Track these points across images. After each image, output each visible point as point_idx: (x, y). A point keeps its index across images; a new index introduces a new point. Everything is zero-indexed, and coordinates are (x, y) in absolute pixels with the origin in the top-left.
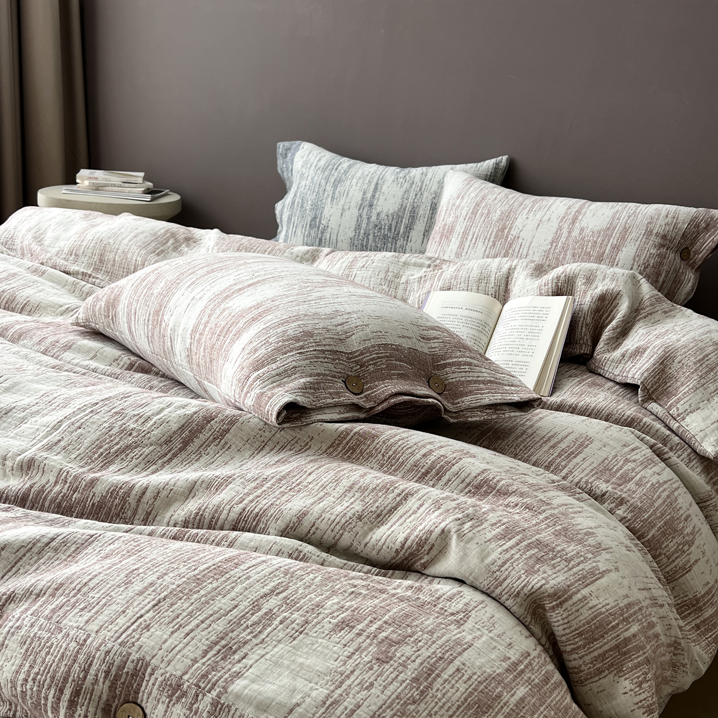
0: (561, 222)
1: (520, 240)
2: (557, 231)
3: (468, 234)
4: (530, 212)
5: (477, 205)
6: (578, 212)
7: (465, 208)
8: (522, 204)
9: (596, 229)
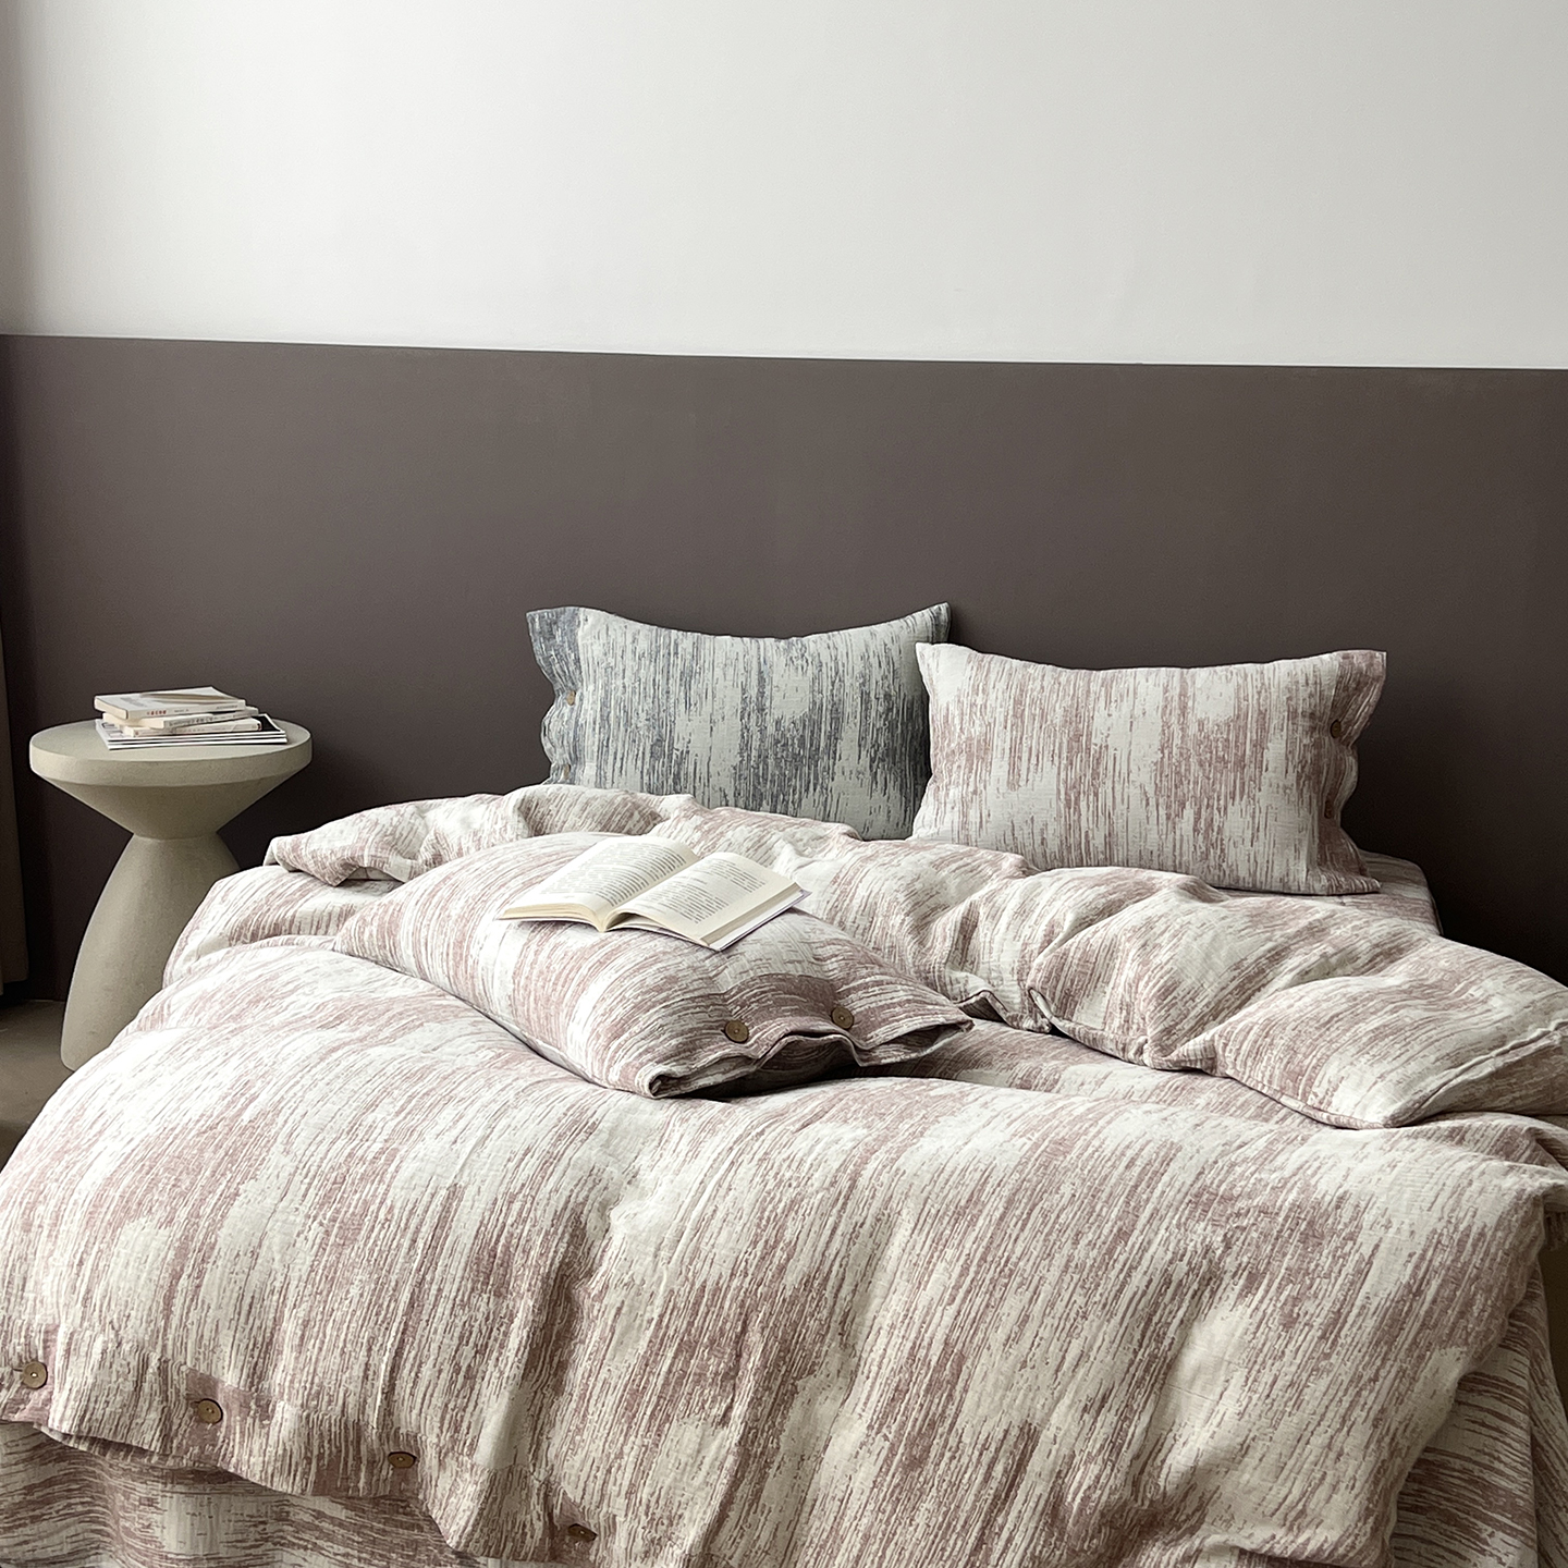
0: (1164, 714)
1: (1111, 751)
2: (1163, 730)
3: (1020, 751)
4: (1108, 703)
5: (1018, 702)
6: (1183, 694)
7: (999, 710)
8: (1088, 691)
9: (1222, 719)
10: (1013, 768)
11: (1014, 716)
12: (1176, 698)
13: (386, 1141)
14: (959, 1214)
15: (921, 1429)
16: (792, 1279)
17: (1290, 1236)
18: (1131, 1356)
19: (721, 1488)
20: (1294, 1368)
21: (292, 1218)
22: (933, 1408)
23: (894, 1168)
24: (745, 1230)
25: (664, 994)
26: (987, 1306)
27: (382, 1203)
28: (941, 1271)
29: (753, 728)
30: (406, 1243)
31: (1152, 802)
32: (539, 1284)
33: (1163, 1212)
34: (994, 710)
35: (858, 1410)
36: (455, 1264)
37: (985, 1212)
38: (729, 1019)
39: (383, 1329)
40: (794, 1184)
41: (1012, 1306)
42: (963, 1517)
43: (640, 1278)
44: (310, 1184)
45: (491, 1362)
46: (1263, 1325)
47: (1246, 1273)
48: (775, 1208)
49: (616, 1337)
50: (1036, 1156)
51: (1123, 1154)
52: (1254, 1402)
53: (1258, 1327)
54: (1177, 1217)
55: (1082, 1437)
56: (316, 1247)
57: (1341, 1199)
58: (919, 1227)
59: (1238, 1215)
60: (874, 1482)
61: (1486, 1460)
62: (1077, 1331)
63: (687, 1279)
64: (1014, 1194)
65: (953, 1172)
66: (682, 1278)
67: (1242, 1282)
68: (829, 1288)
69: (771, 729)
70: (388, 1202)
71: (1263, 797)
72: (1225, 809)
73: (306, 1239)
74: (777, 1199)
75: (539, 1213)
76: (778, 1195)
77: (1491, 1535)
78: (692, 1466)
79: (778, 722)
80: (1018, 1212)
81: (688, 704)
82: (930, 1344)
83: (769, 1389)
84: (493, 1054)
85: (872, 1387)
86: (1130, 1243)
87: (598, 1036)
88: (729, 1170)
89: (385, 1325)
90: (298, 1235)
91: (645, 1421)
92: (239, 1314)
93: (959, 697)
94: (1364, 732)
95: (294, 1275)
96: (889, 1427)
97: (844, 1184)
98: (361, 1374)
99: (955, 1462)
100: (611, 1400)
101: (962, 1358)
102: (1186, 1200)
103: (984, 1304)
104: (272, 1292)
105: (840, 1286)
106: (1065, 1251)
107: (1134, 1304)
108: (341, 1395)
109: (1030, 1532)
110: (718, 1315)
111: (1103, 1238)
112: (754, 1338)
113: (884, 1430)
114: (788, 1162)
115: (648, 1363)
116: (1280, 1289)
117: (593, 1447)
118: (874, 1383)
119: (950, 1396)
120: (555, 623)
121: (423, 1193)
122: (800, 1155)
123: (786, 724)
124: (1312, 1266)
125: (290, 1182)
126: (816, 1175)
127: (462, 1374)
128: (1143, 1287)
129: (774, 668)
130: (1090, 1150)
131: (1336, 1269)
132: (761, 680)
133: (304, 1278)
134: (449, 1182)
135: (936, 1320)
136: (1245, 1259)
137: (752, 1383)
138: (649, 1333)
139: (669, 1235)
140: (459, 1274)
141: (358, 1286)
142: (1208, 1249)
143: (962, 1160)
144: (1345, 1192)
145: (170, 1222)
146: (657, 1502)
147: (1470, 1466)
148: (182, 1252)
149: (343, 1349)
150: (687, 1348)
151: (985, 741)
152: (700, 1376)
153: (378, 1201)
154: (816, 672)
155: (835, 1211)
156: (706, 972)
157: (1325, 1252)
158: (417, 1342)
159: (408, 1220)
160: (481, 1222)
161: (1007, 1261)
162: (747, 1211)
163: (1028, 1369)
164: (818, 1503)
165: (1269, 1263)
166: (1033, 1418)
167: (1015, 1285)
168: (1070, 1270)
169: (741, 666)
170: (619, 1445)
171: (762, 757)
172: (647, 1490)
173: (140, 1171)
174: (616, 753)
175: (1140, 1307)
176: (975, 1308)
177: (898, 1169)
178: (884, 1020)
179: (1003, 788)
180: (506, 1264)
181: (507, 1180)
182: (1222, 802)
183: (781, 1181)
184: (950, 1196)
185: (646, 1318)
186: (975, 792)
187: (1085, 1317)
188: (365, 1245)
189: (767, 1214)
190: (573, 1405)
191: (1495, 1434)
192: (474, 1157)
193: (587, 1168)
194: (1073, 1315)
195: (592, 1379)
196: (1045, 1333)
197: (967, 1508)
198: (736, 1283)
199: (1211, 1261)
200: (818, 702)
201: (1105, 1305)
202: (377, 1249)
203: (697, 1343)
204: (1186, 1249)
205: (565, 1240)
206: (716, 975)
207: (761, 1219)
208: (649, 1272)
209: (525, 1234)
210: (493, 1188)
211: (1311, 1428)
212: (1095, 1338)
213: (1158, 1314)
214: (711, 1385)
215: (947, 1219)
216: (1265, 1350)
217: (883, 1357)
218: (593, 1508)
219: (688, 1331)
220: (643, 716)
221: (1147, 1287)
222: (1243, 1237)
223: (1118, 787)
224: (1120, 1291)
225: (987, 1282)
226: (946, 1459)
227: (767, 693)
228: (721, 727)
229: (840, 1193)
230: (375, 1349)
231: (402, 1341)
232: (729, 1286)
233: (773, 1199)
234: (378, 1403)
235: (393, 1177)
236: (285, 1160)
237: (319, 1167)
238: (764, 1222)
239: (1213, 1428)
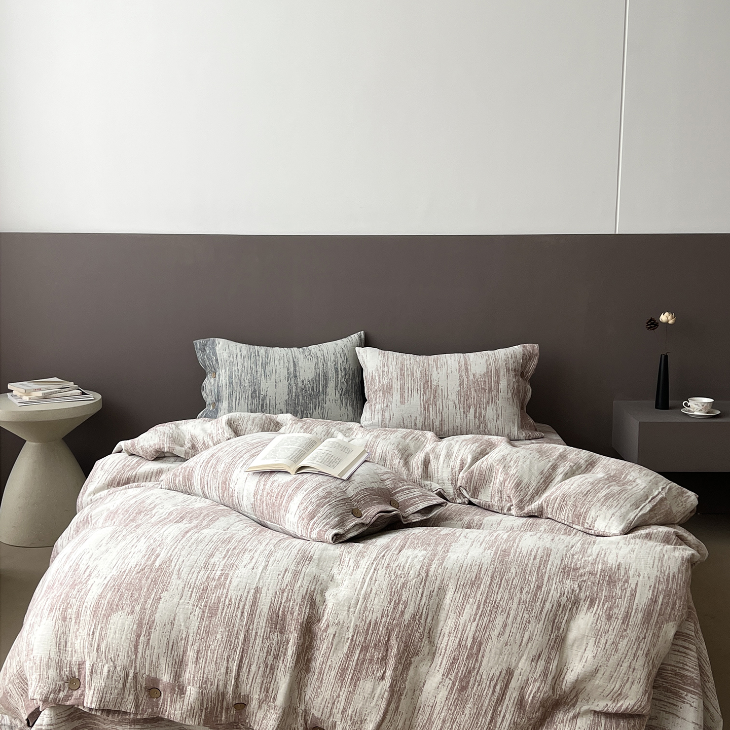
0: (459, 372)
1: (440, 388)
2: (460, 378)
3: (404, 389)
4: (437, 368)
5: (401, 370)
6: (466, 364)
7: (394, 373)
8: (429, 364)
9: (482, 373)
10: (402, 396)
11: (401, 375)
12: (463, 365)
13: (222, 570)
14: (473, 584)
15: (465, 674)
16: (407, 616)
17: (603, 583)
18: (549, 637)
19: (383, 706)
20: (613, 637)
21: (187, 607)
22: (470, 665)
23: (443, 567)
24: (386, 597)
25: (328, 500)
26: (489, 621)
27: (226, 597)
28: (469, 608)
29: (293, 385)
30: (239, 614)
31: (458, 407)
32: (299, 627)
33: (552, 577)
34: (392, 373)
35: (437, 668)
36: (261, 621)
37: (483, 582)
38: (353, 508)
39: (233, 652)
40: (403, 577)
41: (500, 620)
42: (484, 709)
43: (342, 621)
44: (192, 591)
45: (281, 662)
46: (599, 620)
47: (589, 599)
48: (396, 587)
49: (333, 647)
50: (497, 557)
51: (531, 554)
52: (599, 651)
53: (597, 621)
54: (558, 578)
55: (532, 672)
56: (199, 619)
57: (619, 565)
58: (457, 591)
59: (581, 575)
60: (446, 698)
61: (681, 665)
62: (527, 629)
63: (363, 620)
64: (493, 574)
65: (467, 567)
66: (360, 620)
67: (588, 603)
68: (423, 619)
69: (300, 385)
70: (229, 597)
71: (500, 403)
72: (486, 408)
73: (194, 615)
74: (397, 583)
75: (295, 596)
76: (397, 582)
77: (686, 695)
78: (370, 698)
79: (303, 381)
80: (496, 581)
81: (265, 376)
82: (467, 639)
83: (401, 663)
84: (252, 529)
85: (443, 659)
86: (543, 591)
87: (303, 519)
88: (374, 572)
89: (234, 650)
90: (191, 614)
91: (349, 681)
92: (168, 650)
93: (377, 368)
94: (533, 375)
95: (191, 631)
96: (451, 674)
97: (423, 574)
98: (225, 672)
99: (480, 687)
100: (333, 673)
101: (480, 644)
102: (560, 571)
103: (488, 620)
104: (182, 639)
105: (427, 618)
106: (518, 596)
107: (547, 616)
108: (216, 681)
109: (512, 712)
110: (377, 634)
111: (532, 589)
112: (393, 642)
113: (449, 676)
114: (398, 567)
115: (348, 656)
116: (604, 604)
117: (326, 694)
118: (443, 657)
119: (476, 659)
120: (206, 345)
121: (244, 592)
122: (402, 564)
123: (306, 382)
124: (614, 594)
125: (183, 591)
126: (411, 572)
127: (269, 668)
128: (550, 608)
129: (299, 359)
130: (518, 553)
131: (623, 594)
132: (295, 365)
133: (196, 632)
134: (254, 586)
135: (468, 629)
136: (588, 593)
137: (394, 661)
138: (348, 644)
139: (353, 602)
140: (264, 625)
141: (220, 634)
142: (573, 590)
143: (469, 561)
144: (620, 563)
145: (133, 612)
146: (356, 714)
147: (675, 669)
148: (140, 625)
149: (216, 661)
150: (365, 649)
151: (389, 385)
152: (371, 660)
153: (224, 596)
154: (316, 361)
155: (421, 586)
156: (342, 489)
157: (618, 588)
158: (248, 655)
159: (239, 604)
160: (271, 602)
161: (495, 602)
162: (385, 589)
163: (508, 646)
164: (421, 708)
165: (597, 594)
166: (512, 664)
167: (500, 612)
168: (521, 604)
169: (286, 359)
170: (338, 692)
171: (297, 396)
172: (351, 710)
173: (114, 591)
174: (236, 397)
175: (550, 617)
176: (484, 623)
177: (444, 567)
178: (412, 504)
179: (399, 404)
180: (284, 619)
181: (279, 584)
182: (485, 405)
183: (397, 575)
184: (468, 577)
185: (347, 637)
186: (387, 406)
187: (529, 622)
188: (221, 616)
189: (393, 590)
190: (316, 677)
191: (684, 655)
192: (263, 574)
193: (312, 576)
194: (524, 622)
195: (324, 665)
196: (514, 630)
197: (486, 705)
198: (384, 620)
199: (575, 595)
200: (318, 372)
201: (536, 617)
202: (227, 617)
203: (369, 646)
204: (564, 591)
205: (308, 607)
206: (346, 490)
207: (391, 592)
208: (346, 618)
209: (291, 606)
210: (274, 587)
211: (622, 660)
212: (534, 631)
213: (557, 619)
214: (376, 663)
215: (468, 586)
216: (601, 630)
217: (447, 646)
218: (326, 719)
219: (365, 642)
220: (247, 381)
221: (552, 608)
222: (585, 585)
223: (444, 401)
224: (542, 611)
225: (488, 611)
226: (476, 686)
227: (297, 370)
228: (279, 384)
229: (422, 579)
230: (230, 660)
231: (242, 656)
232: (381, 622)
233: (395, 583)
234: (233, 683)
235: (229, 586)
236: (179, 582)
237: (195, 583)
238: (393, 593)
239: (583, 663)
